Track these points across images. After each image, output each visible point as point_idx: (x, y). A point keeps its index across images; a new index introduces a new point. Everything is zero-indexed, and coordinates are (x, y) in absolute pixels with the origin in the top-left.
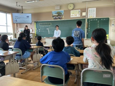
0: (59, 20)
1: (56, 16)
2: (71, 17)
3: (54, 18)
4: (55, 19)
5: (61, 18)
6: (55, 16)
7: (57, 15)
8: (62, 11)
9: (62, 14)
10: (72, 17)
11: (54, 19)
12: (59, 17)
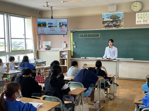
0: (114, 28)
1: (109, 21)
2: (137, 23)
3: (106, 24)
4: (108, 26)
5: (119, 26)
6: (107, 22)
7: (112, 20)
8: (120, 13)
9: (120, 18)
10: (139, 23)
11: (105, 26)
12: (114, 23)
